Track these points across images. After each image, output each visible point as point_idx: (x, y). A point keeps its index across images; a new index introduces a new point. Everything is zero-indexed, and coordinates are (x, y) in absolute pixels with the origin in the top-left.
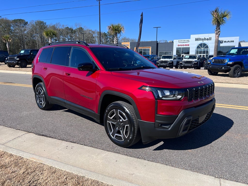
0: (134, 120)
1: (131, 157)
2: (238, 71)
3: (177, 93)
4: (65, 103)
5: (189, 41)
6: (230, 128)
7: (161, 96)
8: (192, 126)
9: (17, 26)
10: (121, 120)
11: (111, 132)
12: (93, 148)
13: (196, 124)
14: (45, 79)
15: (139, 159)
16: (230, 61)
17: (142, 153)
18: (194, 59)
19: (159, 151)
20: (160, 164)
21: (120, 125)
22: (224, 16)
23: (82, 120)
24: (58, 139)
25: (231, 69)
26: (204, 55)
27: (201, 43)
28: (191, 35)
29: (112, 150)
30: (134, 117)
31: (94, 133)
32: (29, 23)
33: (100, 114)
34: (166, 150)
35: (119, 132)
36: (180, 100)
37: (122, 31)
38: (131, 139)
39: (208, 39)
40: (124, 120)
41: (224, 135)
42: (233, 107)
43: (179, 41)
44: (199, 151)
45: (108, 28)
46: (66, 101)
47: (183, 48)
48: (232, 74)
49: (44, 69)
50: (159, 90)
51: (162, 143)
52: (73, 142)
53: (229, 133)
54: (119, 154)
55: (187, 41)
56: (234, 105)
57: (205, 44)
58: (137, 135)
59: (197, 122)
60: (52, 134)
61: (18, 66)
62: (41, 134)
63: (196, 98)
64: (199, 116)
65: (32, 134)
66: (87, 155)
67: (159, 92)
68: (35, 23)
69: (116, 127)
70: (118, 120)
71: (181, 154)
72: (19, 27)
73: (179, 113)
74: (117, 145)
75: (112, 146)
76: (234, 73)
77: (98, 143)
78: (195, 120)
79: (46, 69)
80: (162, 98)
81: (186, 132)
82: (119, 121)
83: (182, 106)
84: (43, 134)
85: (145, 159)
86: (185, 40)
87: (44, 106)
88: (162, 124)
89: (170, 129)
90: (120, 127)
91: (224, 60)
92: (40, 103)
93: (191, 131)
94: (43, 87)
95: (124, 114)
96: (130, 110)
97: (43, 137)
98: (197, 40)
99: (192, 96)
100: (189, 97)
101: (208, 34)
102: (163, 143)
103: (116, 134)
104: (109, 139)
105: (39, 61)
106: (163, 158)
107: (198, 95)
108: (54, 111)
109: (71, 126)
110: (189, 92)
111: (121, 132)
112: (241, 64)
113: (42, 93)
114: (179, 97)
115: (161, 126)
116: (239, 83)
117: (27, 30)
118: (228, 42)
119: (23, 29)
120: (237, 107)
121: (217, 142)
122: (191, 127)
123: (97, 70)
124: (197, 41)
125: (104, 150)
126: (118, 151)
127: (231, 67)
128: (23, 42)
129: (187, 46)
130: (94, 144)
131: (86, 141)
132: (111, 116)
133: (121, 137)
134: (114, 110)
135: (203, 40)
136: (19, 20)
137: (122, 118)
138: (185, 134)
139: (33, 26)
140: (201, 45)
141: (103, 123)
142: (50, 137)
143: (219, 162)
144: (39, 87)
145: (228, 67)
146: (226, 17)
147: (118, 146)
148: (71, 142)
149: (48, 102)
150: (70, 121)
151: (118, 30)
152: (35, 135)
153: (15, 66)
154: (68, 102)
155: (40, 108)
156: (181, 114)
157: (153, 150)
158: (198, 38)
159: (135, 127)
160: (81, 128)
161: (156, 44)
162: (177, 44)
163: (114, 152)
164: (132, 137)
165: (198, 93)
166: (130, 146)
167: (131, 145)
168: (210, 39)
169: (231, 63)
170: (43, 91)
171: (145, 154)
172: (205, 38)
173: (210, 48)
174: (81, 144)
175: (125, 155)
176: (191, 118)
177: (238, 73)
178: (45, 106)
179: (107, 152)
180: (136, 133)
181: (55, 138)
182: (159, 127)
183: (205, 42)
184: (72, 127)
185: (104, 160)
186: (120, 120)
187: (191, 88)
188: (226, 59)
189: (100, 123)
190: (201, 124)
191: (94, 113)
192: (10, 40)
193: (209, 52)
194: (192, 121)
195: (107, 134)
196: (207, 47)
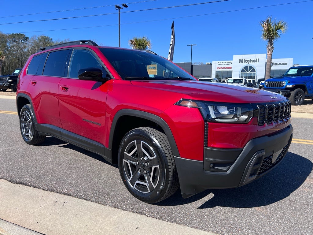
0: (168, 158)
1: (163, 220)
2: (300, 96)
3: (240, 110)
4: (60, 133)
5: (231, 63)
6: (311, 172)
7: (213, 116)
8: (264, 167)
9: (14, 42)
10: (146, 158)
11: (129, 179)
12: (99, 205)
13: (268, 165)
14: (34, 100)
15: (175, 224)
16: (289, 83)
17: (181, 212)
18: (239, 84)
19: (208, 209)
20: (213, 234)
21: (144, 166)
22: (279, 28)
23: (87, 159)
24: (44, 189)
25: (291, 94)
26: (250, 81)
27: (247, 65)
28: (234, 56)
29: (130, 208)
30: (167, 152)
31: (103, 179)
32: (30, 39)
33: (111, 148)
34: (219, 207)
35: (142, 178)
36: (246, 122)
37: (148, 47)
38: (162, 190)
39: (254, 61)
40: (151, 158)
41: (305, 182)
42: (305, 142)
43: (219, 63)
44: (273, 209)
45: (129, 42)
46: (62, 130)
47: (224, 72)
48: (292, 100)
49: (33, 84)
50: (211, 106)
51: (211, 196)
52: (68, 195)
53: (311, 178)
54: (143, 216)
55: (229, 62)
56: (305, 139)
57: (251, 67)
58: (172, 183)
59: (270, 161)
60: (35, 181)
61: (10, 90)
62: (18, 180)
63: (270, 121)
64: (273, 151)
65: (3, 181)
66: (88, 217)
67: (211, 109)
68: (38, 38)
69: (137, 170)
70: (141, 158)
71: (244, 215)
72: (17, 43)
73: (244, 145)
74: (139, 199)
75: (131, 200)
76: (295, 99)
77: (107, 196)
78: (268, 158)
79: (36, 83)
80: (216, 120)
81: (254, 177)
82: (143, 159)
83: (248, 133)
84: (22, 180)
85: (186, 224)
86: (226, 61)
87: (31, 139)
88: (215, 164)
89: (228, 172)
90: (145, 170)
91: (281, 82)
92: (27, 134)
93: (261, 175)
94: (31, 110)
95: (151, 148)
96: (160, 140)
97: (21, 185)
98: (241, 61)
99: (264, 118)
100: (260, 119)
101: (255, 55)
102: (214, 195)
103: (137, 182)
104: (126, 190)
105: (28, 73)
106: (216, 223)
107: (271, 117)
108: (46, 146)
109: (69, 167)
110: (260, 110)
111: (146, 177)
112: (303, 87)
113: (29, 119)
114: (245, 117)
115: (213, 167)
116: (304, 112)
117: (28, 48)
118: (280, 64)
119: (22, 46)
120: (310, 142)
121: (297, 193)
122: (261, 169)
123: (108, 80)
124: (241, 63)
125: (117, 208)
126: (140, 210)
127: (291, 91)
128: (21, 62)
129: (229, 70)
130: (101, 198)
131: (89, 193)
132: (129, 152)
133: (146, 186)
134: (135, 141)
135: (248, 61)
136: (18, 34)
137: (147, 154)
138: (252, 180)
139: (35, 42)
140: (246, 68)
141: (117, 163)
142: (31, 186)
143: (310, 229)
144: (26, 111)
145: (287, 92)
146: (281, 29)
147: (140, 201)
148: (64, 194)
149: (37, 132)
150: (68, 161)
151: (143, 46)
152: (7, 182)
153: (6, 89)
154: (65, 132)
155: (26, 142)
156: (246, 148)
157: (198, 208)
158: (242, 60)
159: (170, 170)
160: (83, 171)
161: (190, 66)
162: (216, 66)
163: (134, 212)
164: (163, 187)
165: (272, 112)
166: (160, 201)
167: (162, 199)
168: (257, 60)
169: (291, 86)
170: (30, 117)
171: (185, 215)
172: (251, 59)
173: (258, 72)
174: (80, 198)
175: (152, 217)
176: (263, 154)
177: (300, 99)
178: (33, 139)
179: (123, 211)
180: (170, 179)
181: (39, 188)
182: (210, 169)
183: (251, 64)
184: (70, 171)
185: (116, 227)
186: (144, 157)
187: (262, 104)
188: (285, 81)
189: (112, 163)
190: (274, 165)
191: (104, 147)
192: (3, 58)
193: (256, 76)
194: (264, 159)
195: (124, 182)
196: (254, 71)
